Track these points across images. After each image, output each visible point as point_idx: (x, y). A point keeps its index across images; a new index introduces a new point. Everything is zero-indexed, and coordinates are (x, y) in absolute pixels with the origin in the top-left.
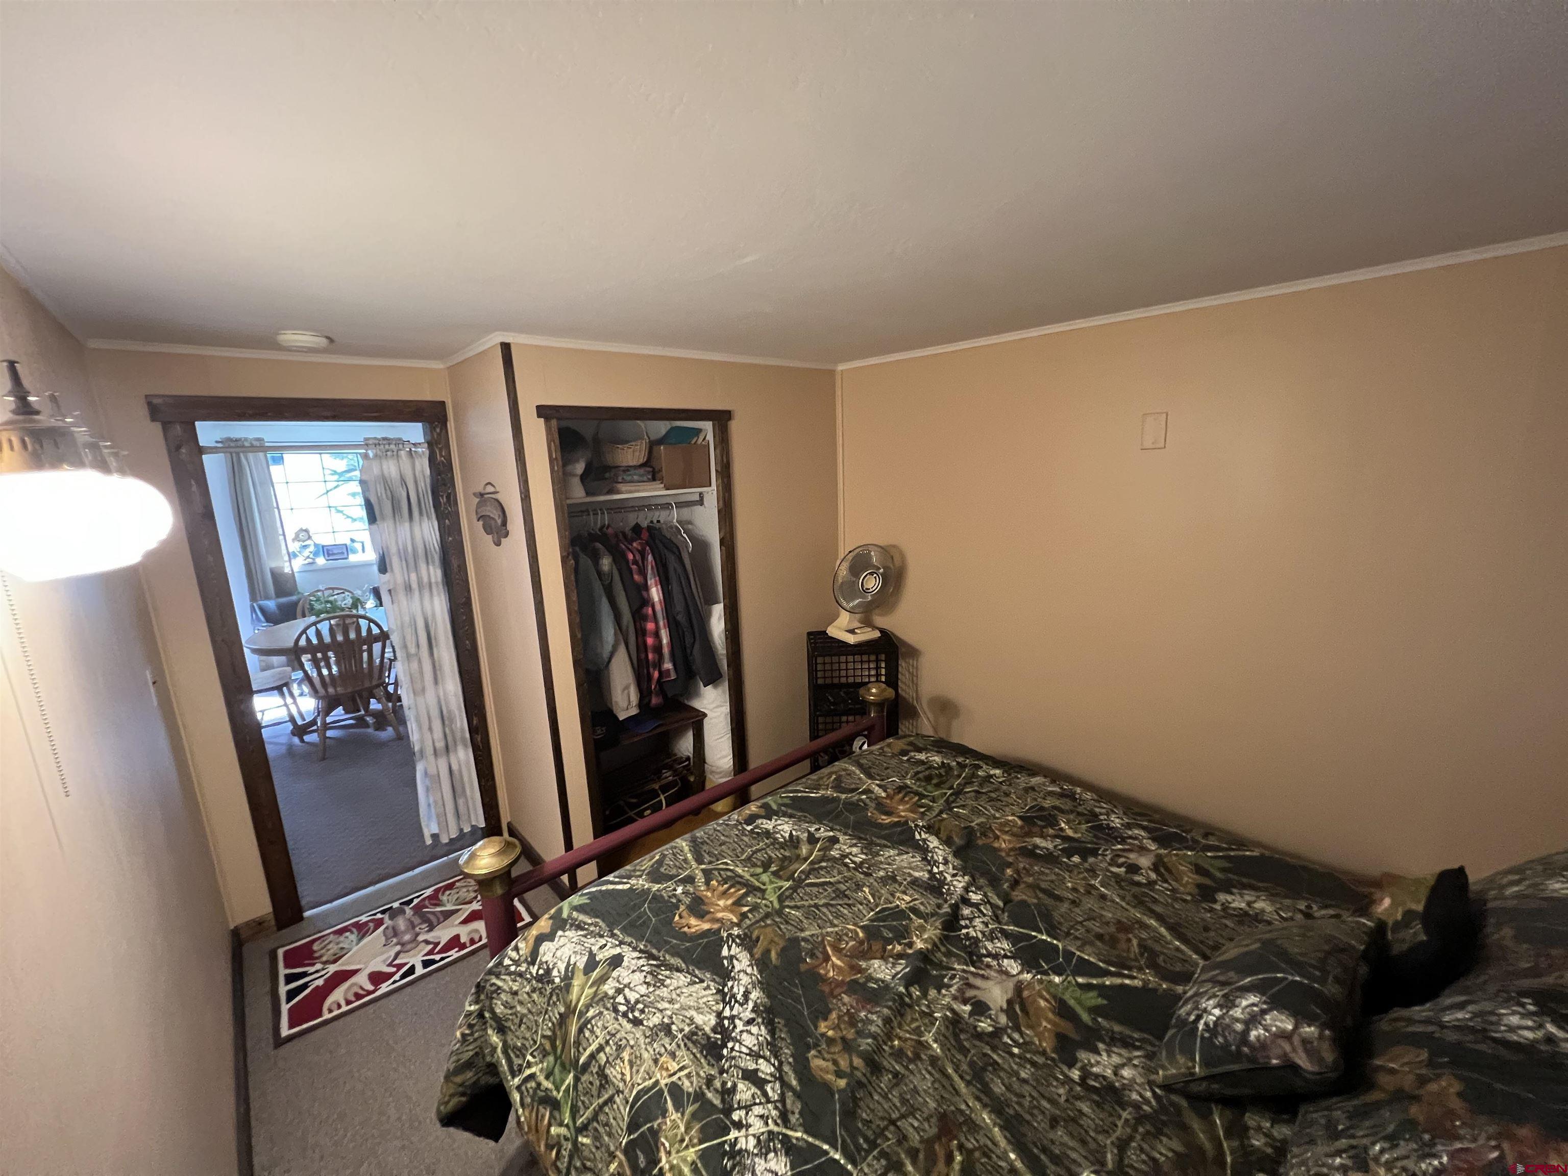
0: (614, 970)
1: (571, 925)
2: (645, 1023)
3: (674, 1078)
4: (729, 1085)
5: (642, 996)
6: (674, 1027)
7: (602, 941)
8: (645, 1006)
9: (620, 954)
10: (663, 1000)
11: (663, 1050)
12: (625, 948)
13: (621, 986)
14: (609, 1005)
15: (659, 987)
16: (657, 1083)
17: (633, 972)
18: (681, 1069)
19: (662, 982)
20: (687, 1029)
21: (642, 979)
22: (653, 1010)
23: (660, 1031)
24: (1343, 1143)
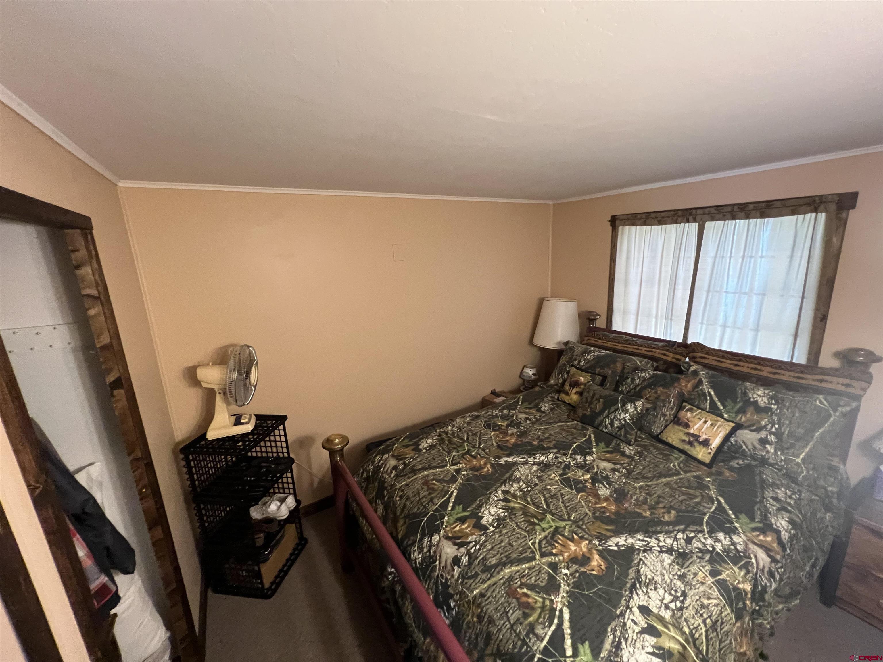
0: (652, 612)
1: (617, 655)
2: (683, 589)
3: (707, 574)
4: (697, 550)
5: (666, 592)
6: (679, 573)
7: (629, 623)
8: (672, 589)
9: (638, 608)
10: (664, 579)
11: (694, 579)
12: (632, 603)
13: (663, 605)
14: (679, 614)
15: (656, 582)
16: (712, 583)
17: (649, 597)
18: (701, 570)
19: (651, 580)
20: (677, 567)
21: (653, 592)
22: (673, 584)
23: (684, 581)
24: (659, 416)
